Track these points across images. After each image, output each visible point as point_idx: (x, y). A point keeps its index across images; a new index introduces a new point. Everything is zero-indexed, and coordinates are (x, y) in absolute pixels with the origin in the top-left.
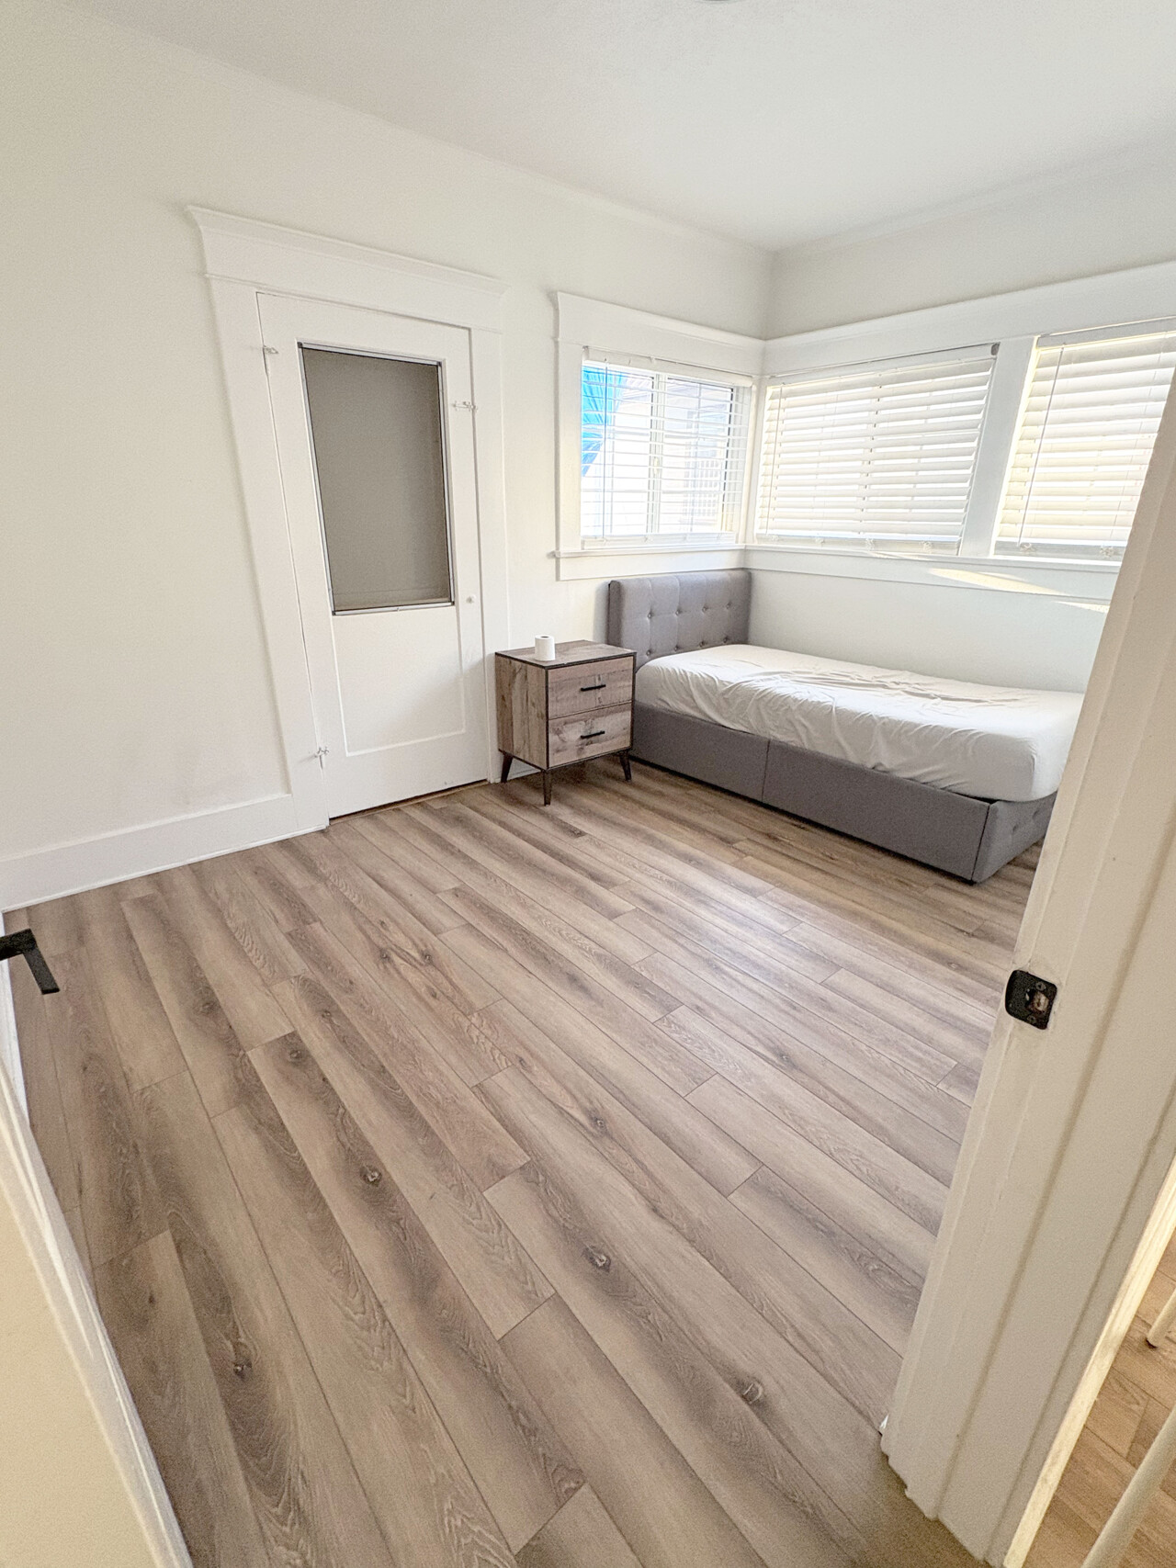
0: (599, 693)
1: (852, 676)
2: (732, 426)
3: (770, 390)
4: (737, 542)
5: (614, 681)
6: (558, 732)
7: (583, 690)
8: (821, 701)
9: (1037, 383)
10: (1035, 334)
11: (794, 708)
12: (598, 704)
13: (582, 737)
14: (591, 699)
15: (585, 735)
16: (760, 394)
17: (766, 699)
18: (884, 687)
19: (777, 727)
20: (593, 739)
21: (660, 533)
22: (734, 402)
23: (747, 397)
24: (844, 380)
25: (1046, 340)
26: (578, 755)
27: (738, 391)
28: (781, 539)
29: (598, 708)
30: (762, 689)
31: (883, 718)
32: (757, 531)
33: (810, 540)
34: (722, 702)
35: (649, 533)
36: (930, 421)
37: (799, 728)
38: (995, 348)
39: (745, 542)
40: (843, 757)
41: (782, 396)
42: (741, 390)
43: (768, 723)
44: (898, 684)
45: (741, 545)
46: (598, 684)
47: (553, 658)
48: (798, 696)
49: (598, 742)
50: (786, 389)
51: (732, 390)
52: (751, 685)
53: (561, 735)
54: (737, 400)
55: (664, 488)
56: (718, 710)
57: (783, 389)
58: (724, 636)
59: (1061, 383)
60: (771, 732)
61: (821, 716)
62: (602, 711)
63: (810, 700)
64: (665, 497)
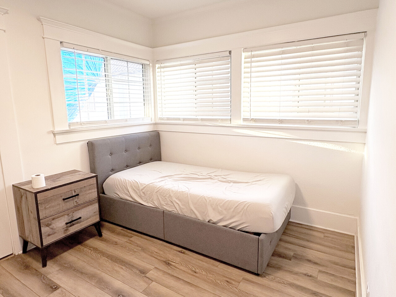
0: (76, 199)
1: (199, 174)
2: (144, 78)
3: (157, 66)
4: (151, 121)
5: (85, 191)
6: (48, 225)
7: (64, 199)
8: (183, 191)
9: (246, 64)
10: (242, 48)
11: (172, 195)
12: (75, 204)
13: (67, 224)
14: (71, 203)
15: (67, 222)
16: (154, 67)
17: (160, 191)
18: (211, 178)
19: (166, 204)
20: (74, 223)
21: (115, 119)
22: (143, 69)
23: (148, 67)
24: (182, 62)
25: (246, 49)
26: (65, 233)
27: (145, 66)
28: (168, 119)
29: (75, 207)
30: (158, 186)
31: (209, 198)
32: (159, 116)
33: (179, 119)
34: (142, 193)
35: (110, 119)
36: (214, 76)
37: (175, 204)
38: (230, 52)
39: (155, 121)
40: (195, 217)
41: (161, 67)
42: (146, 65)
43: (163, 203)
44: (216, 176)
45: (153, 122)
46: (74, 194)
47: (45, 185)
48: (173, 189)
49: (77, 223)
50: (162, 65)
51: (142, 65)
52: (154, 185)
53: (51, 226)
54: (145, 69)
55: (114, 101)
56: (140, 197)
57: (161, 65)
58: (150, 158)
59: (253, 64)
60: (164, 207)
61: (183, 198)
62: (78, 207)
63: (178, 191)
64: (115, 105)
